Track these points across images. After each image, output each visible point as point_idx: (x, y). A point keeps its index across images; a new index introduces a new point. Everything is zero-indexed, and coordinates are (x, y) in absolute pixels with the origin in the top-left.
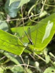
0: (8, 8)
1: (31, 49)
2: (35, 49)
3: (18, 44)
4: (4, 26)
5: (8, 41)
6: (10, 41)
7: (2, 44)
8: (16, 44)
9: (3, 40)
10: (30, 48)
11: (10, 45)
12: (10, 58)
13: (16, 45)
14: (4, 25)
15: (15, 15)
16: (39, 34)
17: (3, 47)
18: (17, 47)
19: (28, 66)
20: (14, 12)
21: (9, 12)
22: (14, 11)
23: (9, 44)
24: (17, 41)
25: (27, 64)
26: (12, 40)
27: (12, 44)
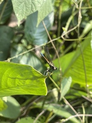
0: (31, 33)
1: (83, 87)
3: (33, 76)
5: (19, 76)
6: (22, 75)
7: (15, 85)
8: (31, 77)
9: (13, 78)
10: (81, 86)
11: (25, 82)
12: (52, 111)
13: (32, 79)
16: (88, 59)
17: (18, 88)
18: (35, 81)
19: (84, 116)
22: (41, 36)
23: (22, 81)
24: (31, 72)
25: (82, 113)
26: (25, 73)
27: (27, 79)
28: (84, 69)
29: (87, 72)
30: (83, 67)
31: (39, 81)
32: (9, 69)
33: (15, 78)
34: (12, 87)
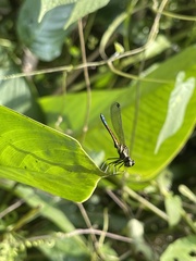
2: (127, 175)
3: (76, 163)
4: (15, 91)
5: (39, 153)
6: (48, 153)
7: (18, 164)
8: (71, 164)
11: (48, 167)
13: (69, 169)
14: (15, 86)
15: (53, 52)
18: (74, 175)
19: (103, 234)
20: (53, 40)
21: (35, 41)
22: (50, 37)
23: (42, 164)
24: (74, 154)
25: (101, 228)
26: (56, 151)
27: (55, 165)
32: (21, 130)
33: (26, 153)
34: (9, 166)
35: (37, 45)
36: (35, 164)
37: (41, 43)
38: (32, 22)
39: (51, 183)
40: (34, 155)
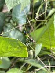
0: (16, 16)
4: (18, 35)
7: (7, 51)
8: (18, 46)
11: (14, 49)
15: (24, 22)
18: (20, 49)
19: (49, 67)
20: (23, 19)
21: (18, 20)
23: (12, 49)
26: (14, 44)
28: (49, 38)
29: (51, 40)
30: (48, 37)
31: (23, 49)
33: (7, 47)
35: (19, 21)
36: (10, 50)
37: (20, 20)
38: (16, 15)
39: (17, 54)
40: (9, 47)
